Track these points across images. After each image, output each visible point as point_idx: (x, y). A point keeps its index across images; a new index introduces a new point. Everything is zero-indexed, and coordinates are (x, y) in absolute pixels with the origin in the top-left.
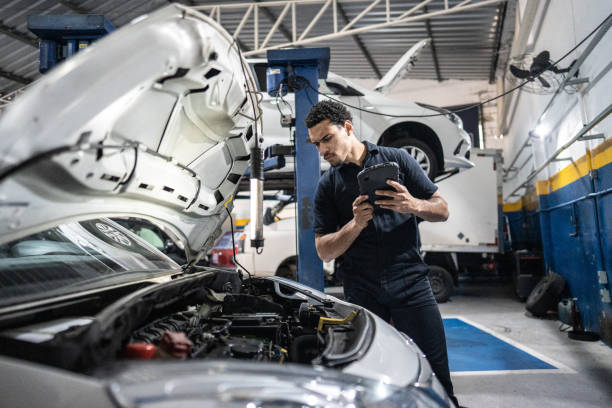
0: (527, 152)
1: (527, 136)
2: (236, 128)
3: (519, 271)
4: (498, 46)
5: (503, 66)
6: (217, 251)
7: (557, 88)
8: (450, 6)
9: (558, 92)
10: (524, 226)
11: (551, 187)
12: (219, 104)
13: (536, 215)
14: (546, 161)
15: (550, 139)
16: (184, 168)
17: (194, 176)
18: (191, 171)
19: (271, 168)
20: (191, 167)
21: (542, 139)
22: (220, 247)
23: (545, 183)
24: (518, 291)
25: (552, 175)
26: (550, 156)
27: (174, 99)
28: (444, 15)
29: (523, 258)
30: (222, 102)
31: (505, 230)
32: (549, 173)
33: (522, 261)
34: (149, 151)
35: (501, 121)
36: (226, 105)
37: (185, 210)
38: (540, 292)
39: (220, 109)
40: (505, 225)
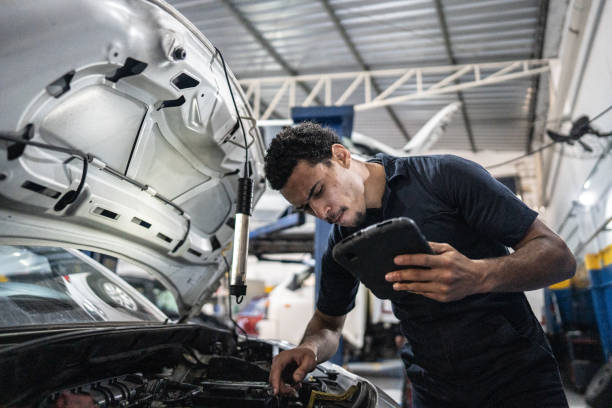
0: (572, 223)
1: (570, 205)
2: (229, 161)
3: (572, 357)
4: (533, 117)
5: (539, 137)
6: (242, 318)
7: (601, 152)
8: (482, 78)
9: (602, 157)
10: (575, 304)
11: (603, 261)
12: (201, 124)
13: (588, 293)
14: (594, 231)
15: (597, 209)
16: (167, 202)
17: (182, 213)
18: (177, 208)
19: (291, 226)
20: (177, 202)
21: (587, 209)
22: (245, 314)
23: (595, 257)
24: (574, 379)
25: (603, 247)
26: (599, 225)
27: (142, 111)
28: (475, 87)
29: (575, 341)
30: (205, 124)
31: (553, 309)
32: (599, 245)
33: (576, 345)
34: (108, 170)
35: (541, 192)
36: (210, 128)
37: (170, 253)
38: (601, 383)
39: (203, 131)
40: (552, 304)
